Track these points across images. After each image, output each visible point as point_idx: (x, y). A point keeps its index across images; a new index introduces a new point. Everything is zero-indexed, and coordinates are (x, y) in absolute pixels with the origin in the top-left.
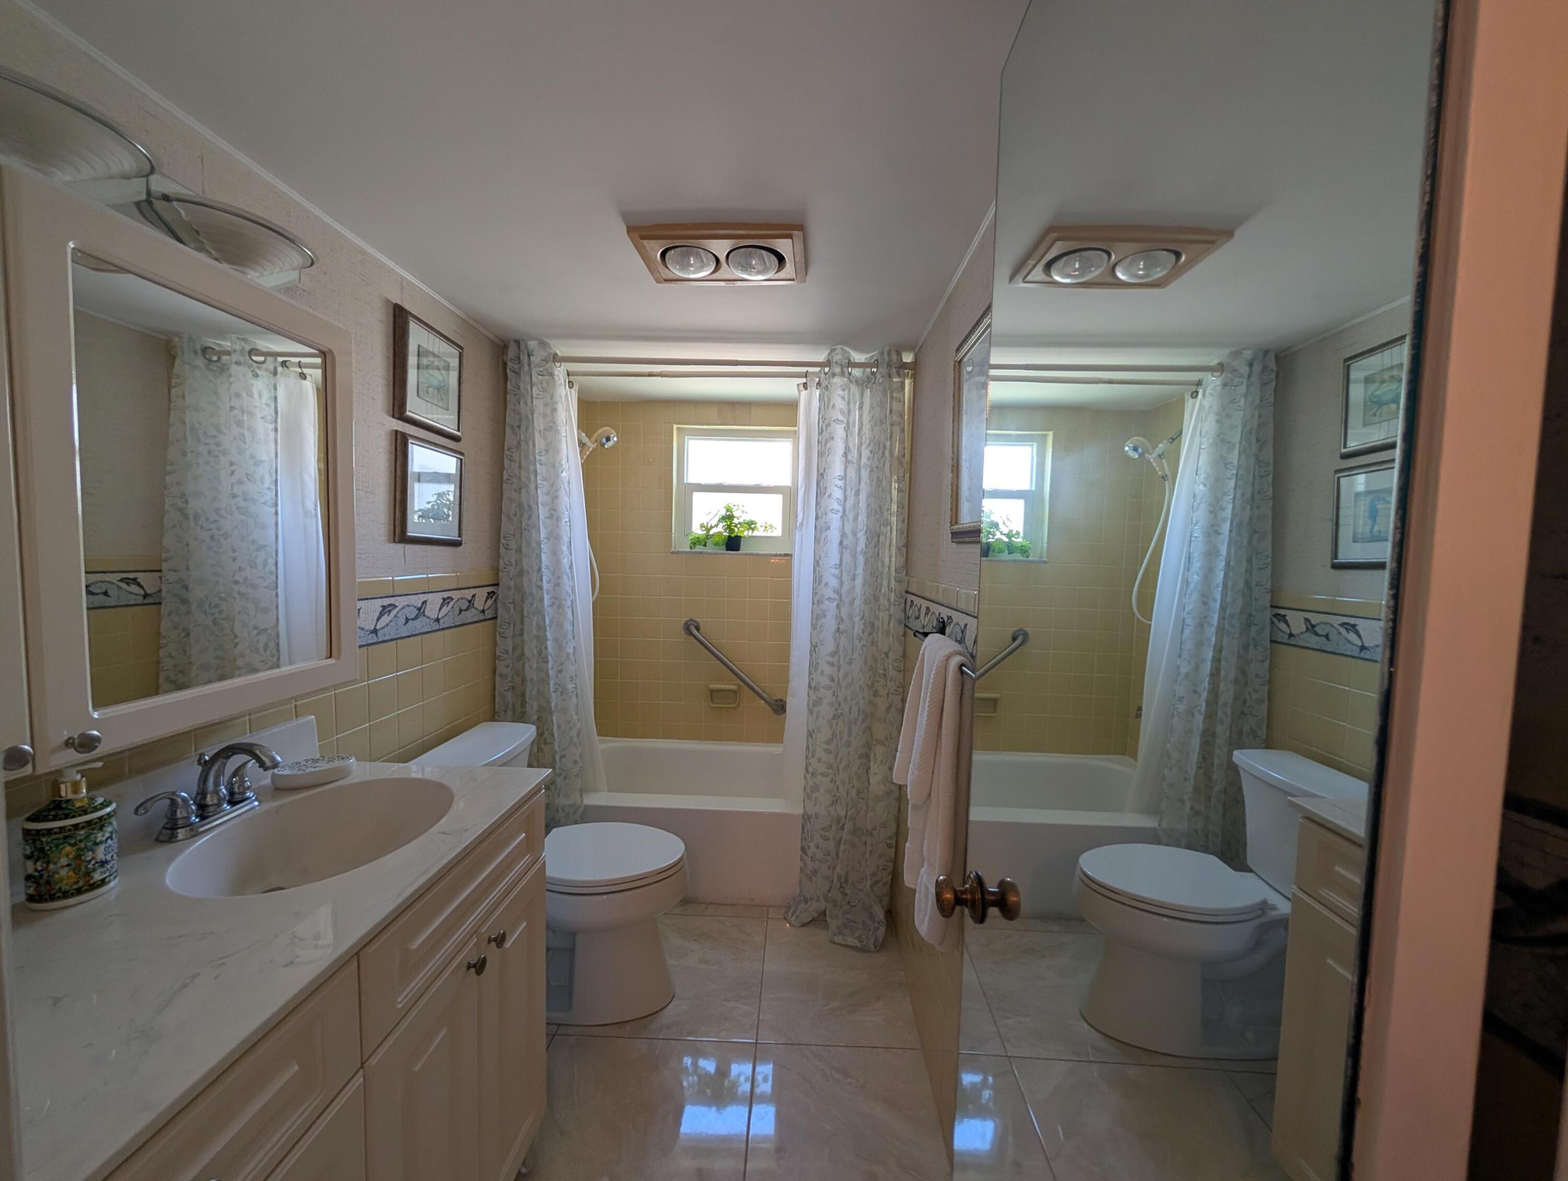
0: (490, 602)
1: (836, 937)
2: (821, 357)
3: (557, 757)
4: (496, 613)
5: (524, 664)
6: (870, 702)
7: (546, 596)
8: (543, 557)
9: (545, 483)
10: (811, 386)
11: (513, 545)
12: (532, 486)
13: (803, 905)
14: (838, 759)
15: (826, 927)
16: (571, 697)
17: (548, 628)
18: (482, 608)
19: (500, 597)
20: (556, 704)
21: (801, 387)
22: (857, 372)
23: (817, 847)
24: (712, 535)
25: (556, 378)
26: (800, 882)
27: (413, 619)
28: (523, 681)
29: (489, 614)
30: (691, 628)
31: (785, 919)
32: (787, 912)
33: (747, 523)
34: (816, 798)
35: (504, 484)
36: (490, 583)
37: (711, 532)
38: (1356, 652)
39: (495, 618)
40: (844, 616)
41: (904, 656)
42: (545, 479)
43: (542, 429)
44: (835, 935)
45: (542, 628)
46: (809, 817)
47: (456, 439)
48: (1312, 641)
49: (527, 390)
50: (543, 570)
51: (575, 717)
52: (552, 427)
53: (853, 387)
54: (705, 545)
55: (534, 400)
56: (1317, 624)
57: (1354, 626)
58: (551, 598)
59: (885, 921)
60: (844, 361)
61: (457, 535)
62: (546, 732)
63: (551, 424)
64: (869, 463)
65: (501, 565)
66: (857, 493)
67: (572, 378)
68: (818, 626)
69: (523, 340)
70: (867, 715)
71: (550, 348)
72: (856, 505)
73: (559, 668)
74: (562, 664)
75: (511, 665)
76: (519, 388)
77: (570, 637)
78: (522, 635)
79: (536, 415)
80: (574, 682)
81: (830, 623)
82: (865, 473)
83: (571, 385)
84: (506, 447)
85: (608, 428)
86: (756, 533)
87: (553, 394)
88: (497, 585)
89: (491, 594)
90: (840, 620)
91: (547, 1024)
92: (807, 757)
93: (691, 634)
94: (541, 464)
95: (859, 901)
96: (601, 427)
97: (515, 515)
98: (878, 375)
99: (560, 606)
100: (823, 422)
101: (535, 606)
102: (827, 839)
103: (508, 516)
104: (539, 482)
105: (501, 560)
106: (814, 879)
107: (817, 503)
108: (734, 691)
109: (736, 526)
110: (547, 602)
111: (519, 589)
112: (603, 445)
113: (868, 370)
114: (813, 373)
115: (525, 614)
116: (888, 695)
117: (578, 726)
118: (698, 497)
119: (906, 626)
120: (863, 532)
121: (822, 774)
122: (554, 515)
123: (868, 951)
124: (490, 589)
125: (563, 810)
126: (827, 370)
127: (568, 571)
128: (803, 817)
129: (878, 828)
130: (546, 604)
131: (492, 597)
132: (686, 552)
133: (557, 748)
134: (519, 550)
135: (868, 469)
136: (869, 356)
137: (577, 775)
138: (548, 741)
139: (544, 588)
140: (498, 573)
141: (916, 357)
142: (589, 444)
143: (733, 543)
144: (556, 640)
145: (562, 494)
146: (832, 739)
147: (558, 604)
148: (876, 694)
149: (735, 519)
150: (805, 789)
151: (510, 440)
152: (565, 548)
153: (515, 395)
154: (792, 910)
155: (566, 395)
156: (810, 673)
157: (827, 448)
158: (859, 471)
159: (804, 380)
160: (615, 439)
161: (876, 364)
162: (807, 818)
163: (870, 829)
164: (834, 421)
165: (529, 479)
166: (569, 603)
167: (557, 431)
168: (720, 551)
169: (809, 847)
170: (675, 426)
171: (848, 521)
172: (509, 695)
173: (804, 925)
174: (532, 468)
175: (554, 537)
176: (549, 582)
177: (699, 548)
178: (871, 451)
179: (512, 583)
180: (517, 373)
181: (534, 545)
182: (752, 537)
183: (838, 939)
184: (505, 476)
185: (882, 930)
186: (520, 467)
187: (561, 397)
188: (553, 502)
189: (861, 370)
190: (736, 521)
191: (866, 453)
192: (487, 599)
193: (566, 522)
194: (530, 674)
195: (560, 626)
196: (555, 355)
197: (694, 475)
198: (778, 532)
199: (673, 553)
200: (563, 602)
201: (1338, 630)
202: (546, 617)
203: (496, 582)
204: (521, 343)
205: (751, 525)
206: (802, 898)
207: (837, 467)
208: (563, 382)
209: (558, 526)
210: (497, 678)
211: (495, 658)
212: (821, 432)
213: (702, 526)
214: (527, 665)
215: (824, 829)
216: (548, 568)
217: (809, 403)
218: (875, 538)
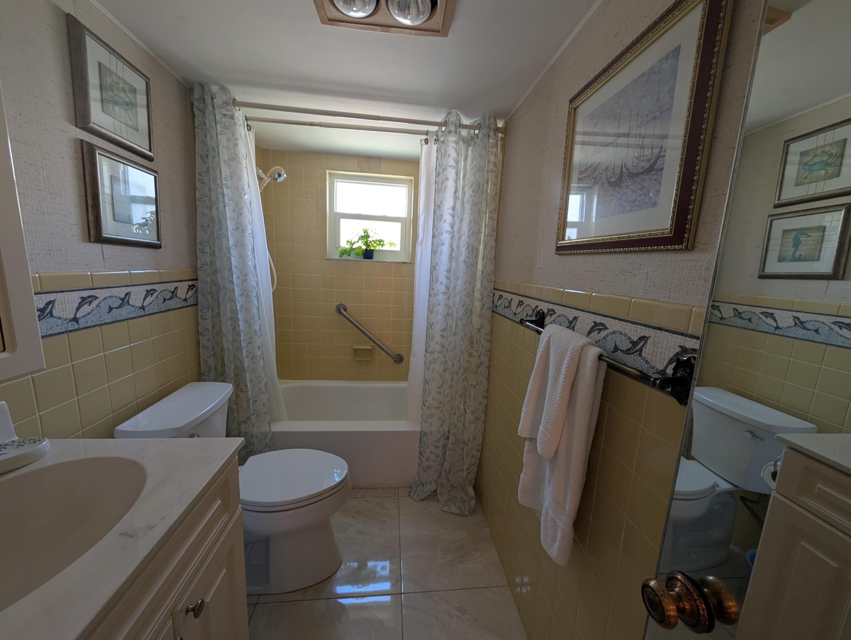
0: (191, 293)
1: (444, 508)
2: (440, 119)
3: (251, 402)
4: (198, 301)
5: (222, 337)
6: (468, 361)
7: (236, 289)
8: (233, 259)
9: (231, 202)
10: (431, 141)
11: (207, 249)
12: (221, 205)
13: (421, 486)
14: (445, 397)
15: (438, 501)
16: (259, 360)
17: (239, 312)
18: (184, 298)
19: (199, 289)
20: (248, 366)
21: (423, 142)
22: (464, 132)
23: (431, 452)
24: (355, 249)
25: (236, 120)
26: (418, 472)
27: (116, 308)
28: (222, 349)
29: (191, 302)
30: (340, 309)
31: (409, 496)
32: (410, 492)
33: (379, 241)
34: (431, 423)
35: (197, 202)
36: (191, 278)
37: (354, 246)
38: (772, 330)
39: (197, 304)
40: (451, 304)
41: (492, 331)
42: (231, 199)
43: (226, 159)
44: (443, 506)
45: (234, 311)
46: (425, 434)
47: (150, 159)
48: (738, 322)
49: (212, 127)
50: (233, 269)
51: (263, 374)
52: (234, 158)
53: (461, 143)
54: (349, 255)
55: (219, 136)
56: (743, 312)
57: (772, 314)
58: (240, 290)
59: (475, 497)
60: (457, 123)
61: (156, 239)
62: (242, 384)
63: (234, 156)
64: (471, 199)
65: (199, 265)
66: (461, 221)
67: (249, 123)
68: (435, 312)
69: (206, 84)
70: (465, 369)
71: (230, 94)
72: (460, 229)
73: (249, 341)
74: (251, 338)
75: (211, 339)
76: (205, 124)
77: (257, 318)
78: (219, 316)
79: (220, 147)
80: (261, 350)
81: (441, 309)
82: (468, 207)
83: (249, 128)
84: (197, 172)
85: (278, 167)
86: (384, 248)
87: (234, 131)
88: (197, 280)
89: (191, 287)
90: (448, 306)
91: (248, 595)
92: (424, 396)
93: (341, 313)
94: (227, 188)
95: (458, 484)
96: (273, 167)
97: (209, 226)
98: (480, 135)
99: (248, 296)
100: (440, 167)
101: (228, 296)
102: (437, 447)
103: (202, 227)
104: (226, 201)
105: (198, 261)
106: (428, 471)
107: (434, 226)
108: (370, 350)
109: (371, 242)
110: (237, 292)
111: (215, 283)
112: (276, 179)
113: (472, 131)
114: (432, 132)
115: (221, 302)
116: (479, 356)
117: (265, 379)
118: (343, 222)
119: (493, 311)
120: (465, 248)
121: (435, 408)
122: (240, 228)
123: (466, 516)
124: (191, 283)
125: (257, 437)
126: (443, 129)
127: (253, 270)
128: (421, 433)
129: (471, 440)
130: (237, 295)
131: (192, 289)
132: (337, 260)
133: (250, 396)
134: (213, 254)
135: (470, 204)
136: (473, 121)
137: (266, 413)
138: (243, 390)
139: (235, 282)
140: (197, 271)
141: (506, 124)
142: (265, 178)
143: (368, 254)
144: (246, 321)
145: (246, 212)
146: (442, 385)
147: (246, 294)
148: (470, 355)
149: (370, 238)
150: (422, 416)
151: (199, 166)
152: (249, 253)
153: (202, 130)
154: (414, 489)
155: (245, 134)
156: (427, 342)
157: (444, 186)
158: (463, 205)
159: (425, 137)
160: (285, 176)
161: (479, 127)
162: (423, 434)
163: (466, 440)
164: (449, 167)
165: (218, 200)
166: (254, 294)
167: (239, 162)
168: (360, 259)
169: (425, 452)
170: (328, 171)
171: (455, 240)
172: (211, 361)
173: (422, 500)
174: (219, 190)
175: (241, 244)
176: (238, 278)
177: (345, 257)
178: (473, 191)
179: (209, 278)
180: (203, 112)
181: (225, 250)
182: (382, 250)
183: (446, 509)
184: (198, 195)
185: (473, 502)
186: (210, 190)
187: (241, 135)
188: (238, 218)
189: (467, 130)
190: (370, 239)
191: (469, 192)
192: (188, 291)
193: (249, 234)
194: (226, 345)
195: (248, 310)
196: (234, 100)
197: (340, 208)
198: (397, 248)
199: (328, 259)
200: (250, 293)
201: (759, 316)
202: (237, 304)
203: (194, 278)
204: (205, 86)
205: (381, 242)
206: (420, 482)
207: (449, 202)
208: (242, 123)
209: (243, 236)
210: (201, 348)
211: (198, 333)
212: (438, 175)
213: (348, 242)
214: (224, 339)
215: (435, 441)
216: (237, 267)
217: (429, 154)
218: (473, 251)
